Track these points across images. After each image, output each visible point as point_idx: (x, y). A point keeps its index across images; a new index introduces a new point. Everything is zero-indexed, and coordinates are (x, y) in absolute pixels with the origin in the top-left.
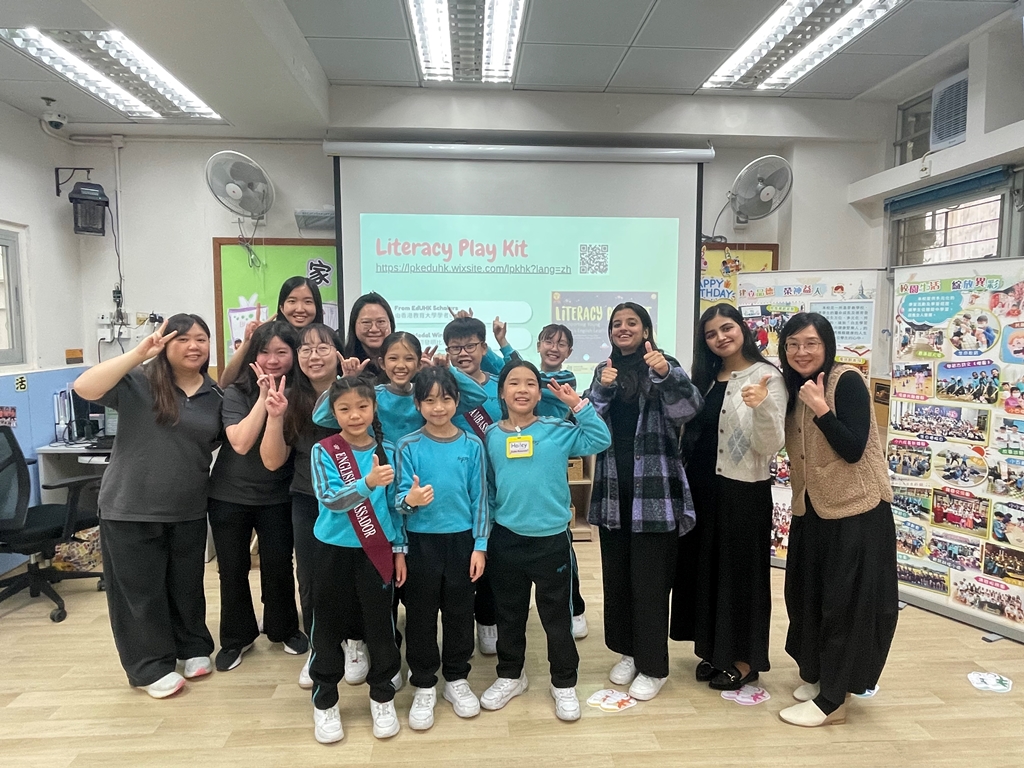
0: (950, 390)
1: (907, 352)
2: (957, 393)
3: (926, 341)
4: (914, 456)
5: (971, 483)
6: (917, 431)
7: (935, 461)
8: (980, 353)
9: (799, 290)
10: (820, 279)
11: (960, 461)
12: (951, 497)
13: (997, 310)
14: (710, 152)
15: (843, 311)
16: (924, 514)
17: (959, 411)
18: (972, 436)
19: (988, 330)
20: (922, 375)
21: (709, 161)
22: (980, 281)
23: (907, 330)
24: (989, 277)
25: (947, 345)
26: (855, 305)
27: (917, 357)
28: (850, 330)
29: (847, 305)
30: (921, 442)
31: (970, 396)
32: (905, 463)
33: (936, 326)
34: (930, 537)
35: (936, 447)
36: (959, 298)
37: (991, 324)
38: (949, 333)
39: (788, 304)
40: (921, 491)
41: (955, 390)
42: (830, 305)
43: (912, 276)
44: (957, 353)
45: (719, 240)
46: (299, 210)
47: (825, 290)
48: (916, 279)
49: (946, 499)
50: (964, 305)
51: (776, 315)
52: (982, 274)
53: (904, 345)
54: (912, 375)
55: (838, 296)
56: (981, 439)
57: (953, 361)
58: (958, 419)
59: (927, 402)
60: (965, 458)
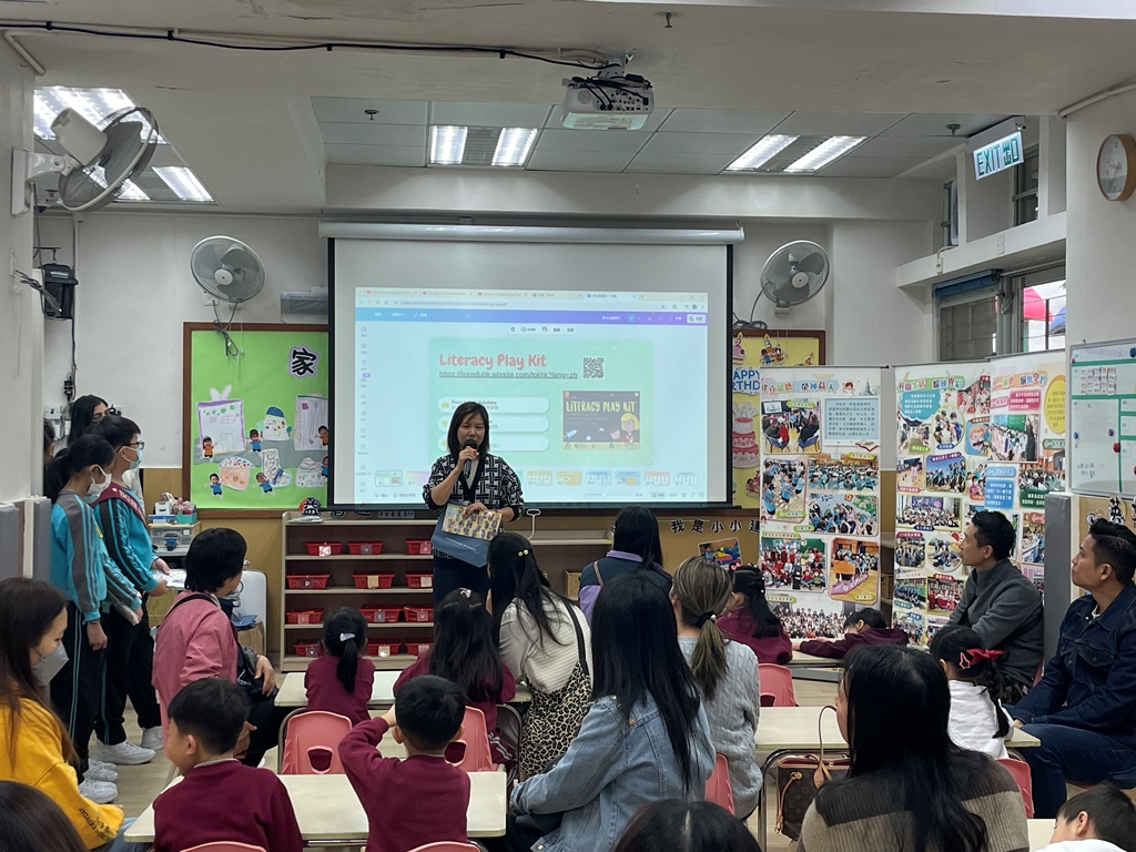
0: (935, 481)
1: (905, 447)
2: (940, 485)
3: (917, 436)
4: (913, 547)
5: (952, 567)
6: (914, 522)
7: (930, 550)
8: (953, 446)
9: (815, 386)
10: (833, 375)
11: (944, 547)
12: (940, 584)
13: (962, 406)
14: (739, 234)
15: (853, 407)
16: (922, 603)
17: (941, 500)
18: (950, 523)
19: (957, 425)
20: (916, 468)
21: (739, 242)
22: (951, 381)
23: (905, 426)
24: (957, 377)
25: (932, 441)
26: (863, 402)
27: (912, 451)
28: (860, 426)
29: (856, 402)
30: (917, 533)
31: (948, 487)
32: (907, 555)
33: (924, 422)
34: (927, 624)
35: (928, 536)
36: (938, 396)
37: (958, 420)
38: (933, 429)
39: (806, 400)
40: (919, 581)
41: (936, 482)
42: (842, 402)
43: (907, 374)
44: (938, 447)
45: (758, 326)
46: (285, 293)
47: (837, 388)
48: (909, 378)
49: (936, 586)
50: (942, 403)
51: (796, 412)
52: (952, 375)
53: (903, 440)
54: (909, 469)
55: (849, 393)
56: (957, 526)
57: (936, 454)
58: (941, 508)
59: (920, 494)
60: (948, 544)
